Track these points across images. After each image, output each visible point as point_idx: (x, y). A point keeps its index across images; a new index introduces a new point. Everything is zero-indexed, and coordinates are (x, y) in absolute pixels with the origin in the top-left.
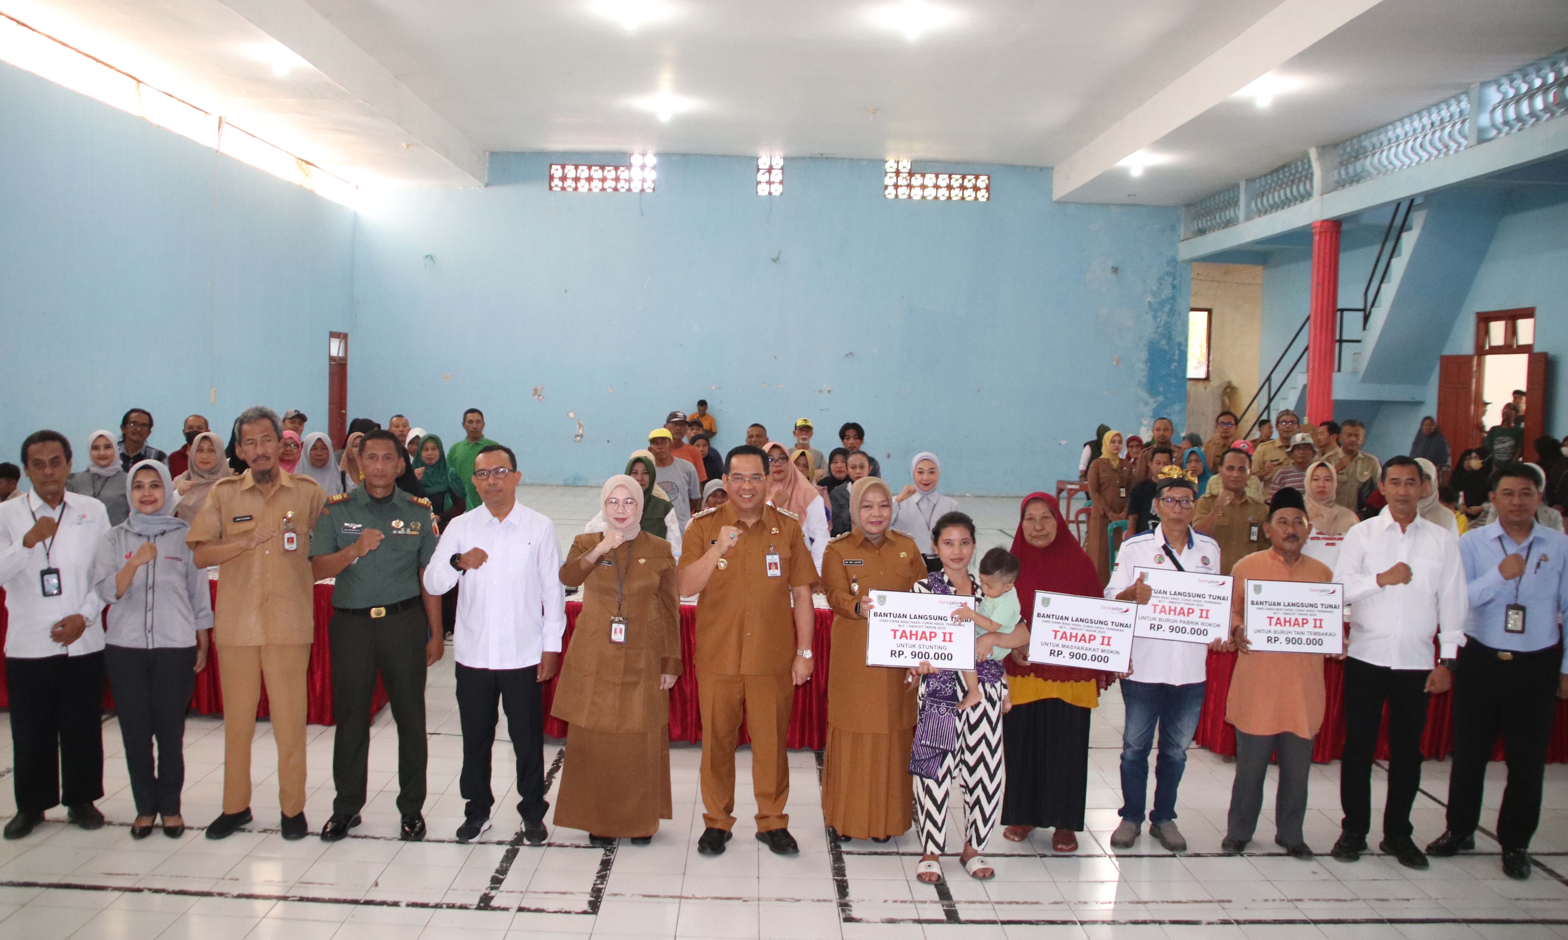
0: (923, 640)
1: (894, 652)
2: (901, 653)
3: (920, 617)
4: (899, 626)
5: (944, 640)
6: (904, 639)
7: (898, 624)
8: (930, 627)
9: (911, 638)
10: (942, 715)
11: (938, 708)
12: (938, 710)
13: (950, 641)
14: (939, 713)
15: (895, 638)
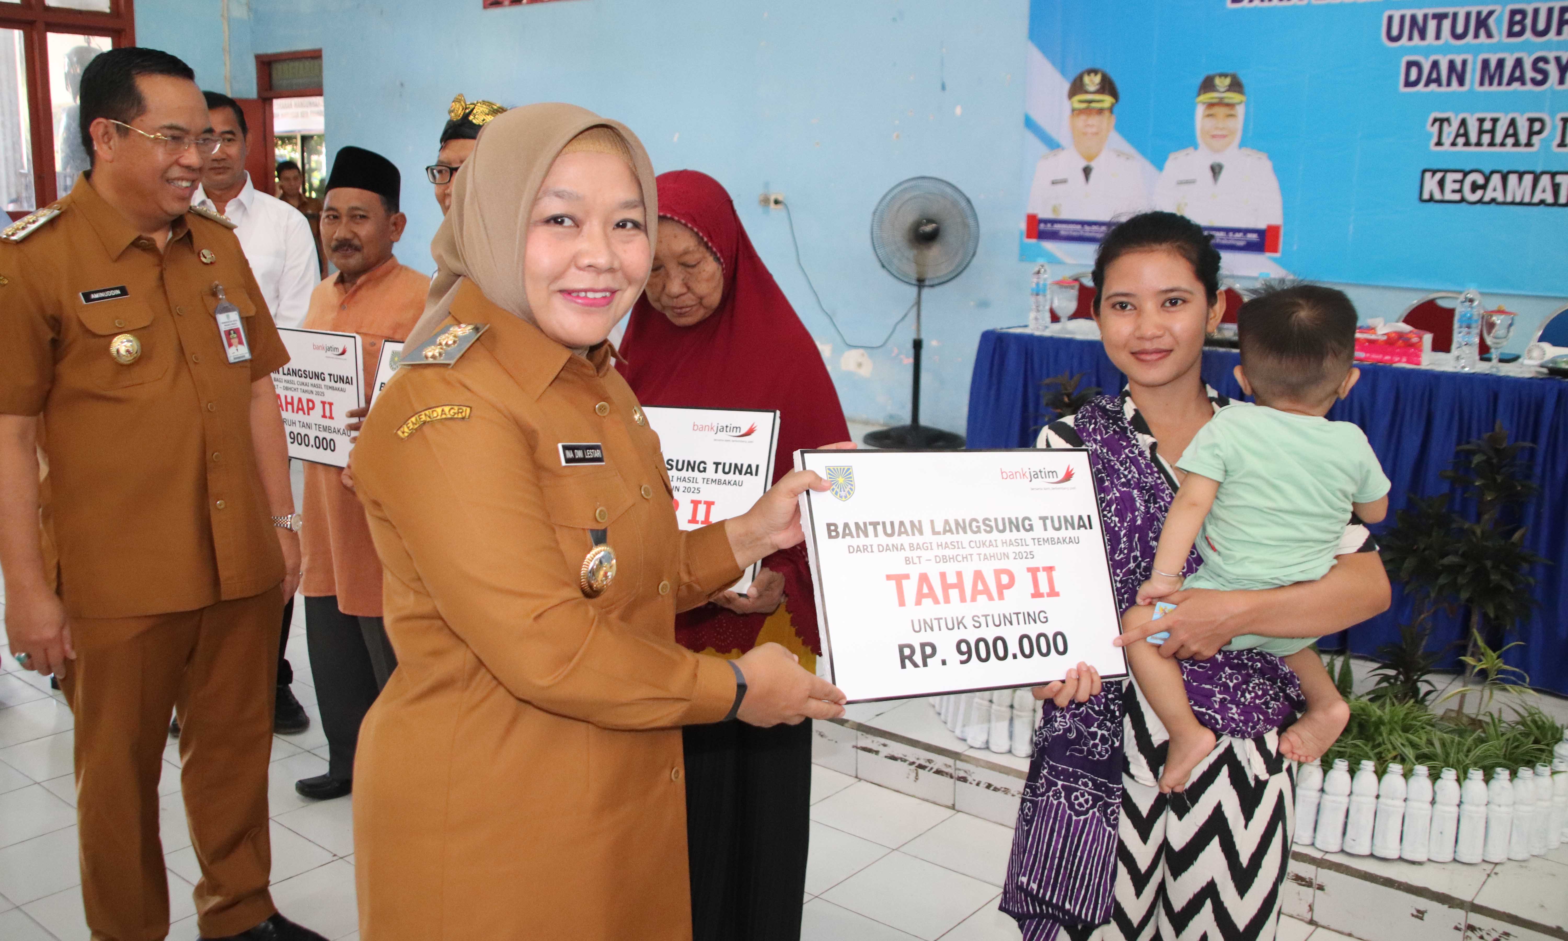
0: (982, 599)
1: (907, 652)
2: (928, 650)
3: (961, 526)
4: (908, 561)
5: (1037, 594)
6: (927, 602)
7: (903, 554)
8: (993, 556)
9: (947, 600)
10: (1078, 814)
11: (1069, 791)
12: (1068, 798)
13: (1053, 593)
14: (1071, 806)
15: (902, 603)
